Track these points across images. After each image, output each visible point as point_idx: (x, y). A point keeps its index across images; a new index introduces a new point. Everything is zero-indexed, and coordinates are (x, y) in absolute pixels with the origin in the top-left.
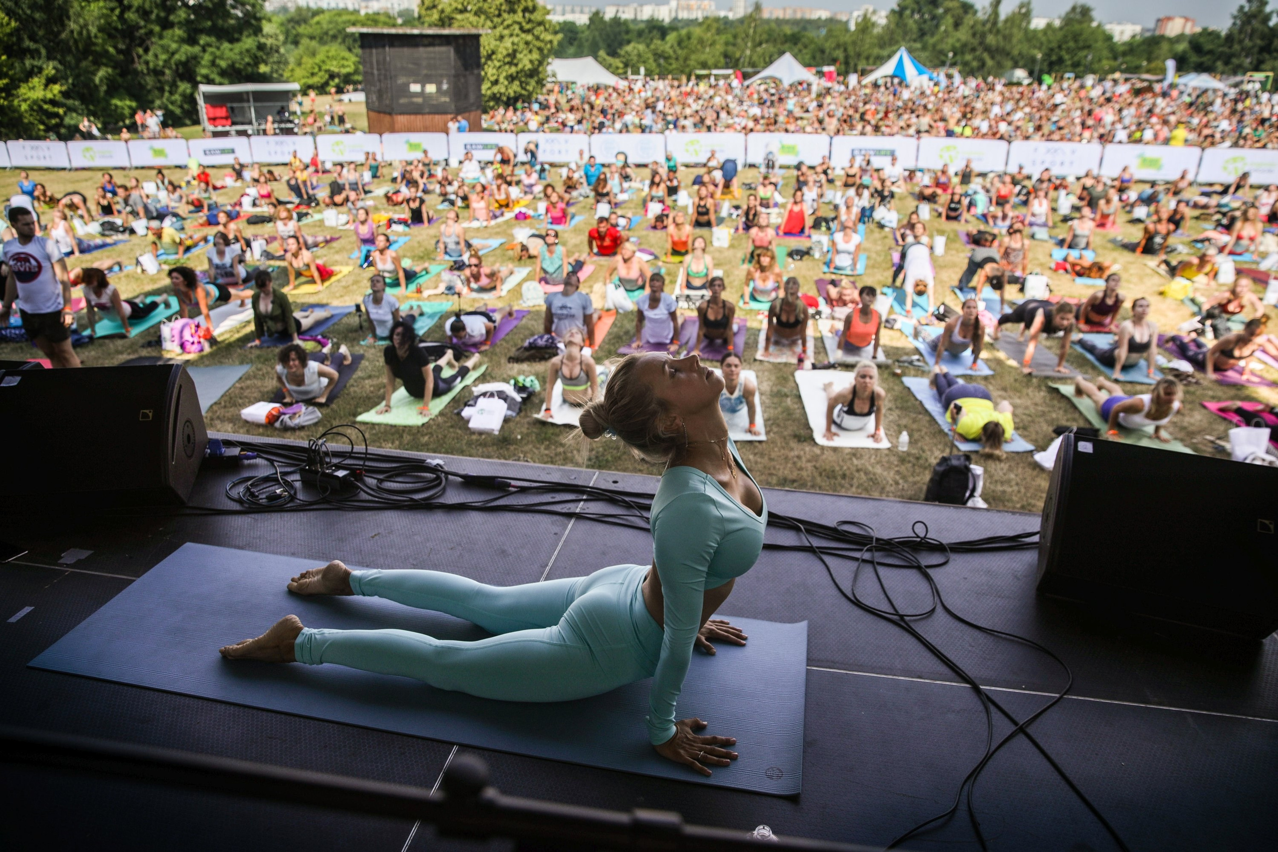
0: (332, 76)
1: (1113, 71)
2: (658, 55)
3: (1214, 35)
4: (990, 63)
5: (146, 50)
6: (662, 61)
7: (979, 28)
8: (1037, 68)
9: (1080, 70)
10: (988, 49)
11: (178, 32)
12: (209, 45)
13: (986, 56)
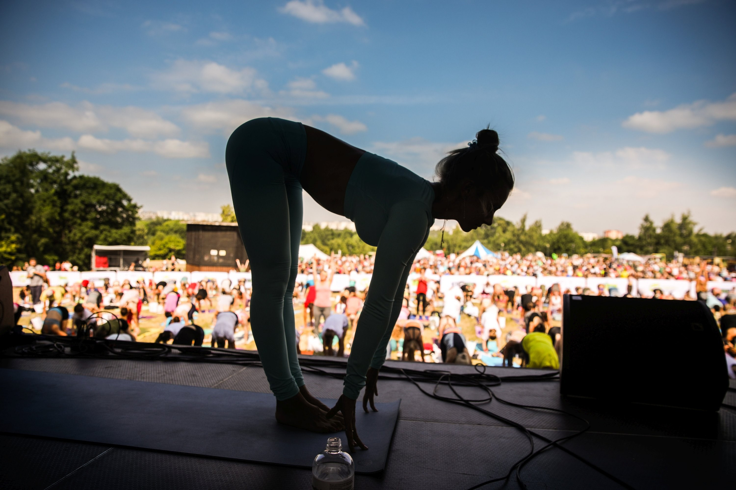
0: (170, 250)
1: (586, 253)
2: (348, 245)
3: (632, 237)
4: (523, 249)
5: (70, 231)
6: (350, 248)
7: (516, 232)
8: (548, 252)
9: (570, 252)
10: (521, 242)
11: (90, 224)
12: (104, 230)
13: (521, 246)
